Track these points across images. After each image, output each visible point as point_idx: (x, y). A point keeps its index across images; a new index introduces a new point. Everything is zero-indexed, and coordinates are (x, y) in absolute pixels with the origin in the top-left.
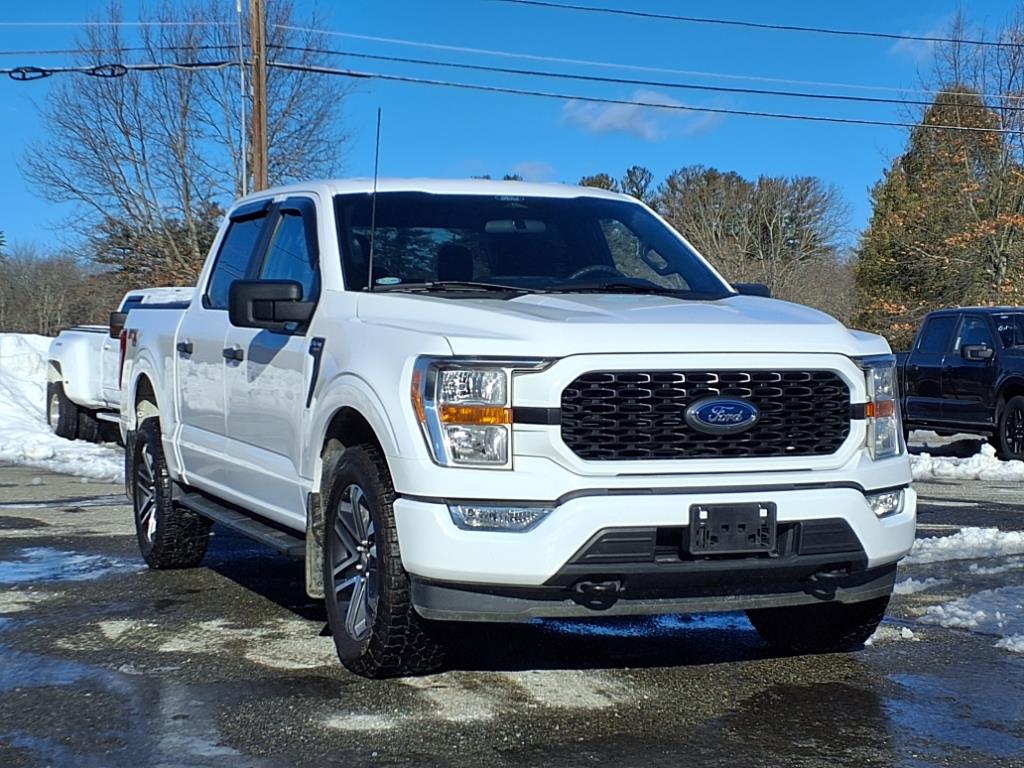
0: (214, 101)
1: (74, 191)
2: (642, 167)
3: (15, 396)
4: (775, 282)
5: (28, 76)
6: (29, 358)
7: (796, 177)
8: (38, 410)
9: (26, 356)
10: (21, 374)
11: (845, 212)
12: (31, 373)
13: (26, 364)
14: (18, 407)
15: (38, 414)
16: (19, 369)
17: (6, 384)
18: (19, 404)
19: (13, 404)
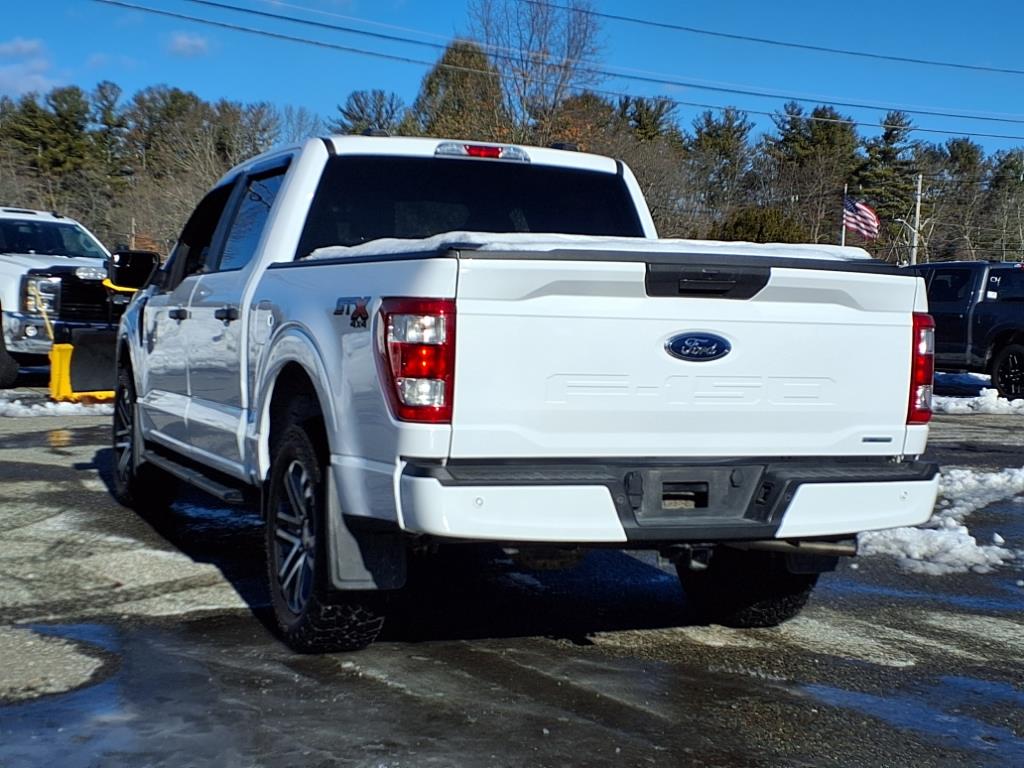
2: (112, 82)
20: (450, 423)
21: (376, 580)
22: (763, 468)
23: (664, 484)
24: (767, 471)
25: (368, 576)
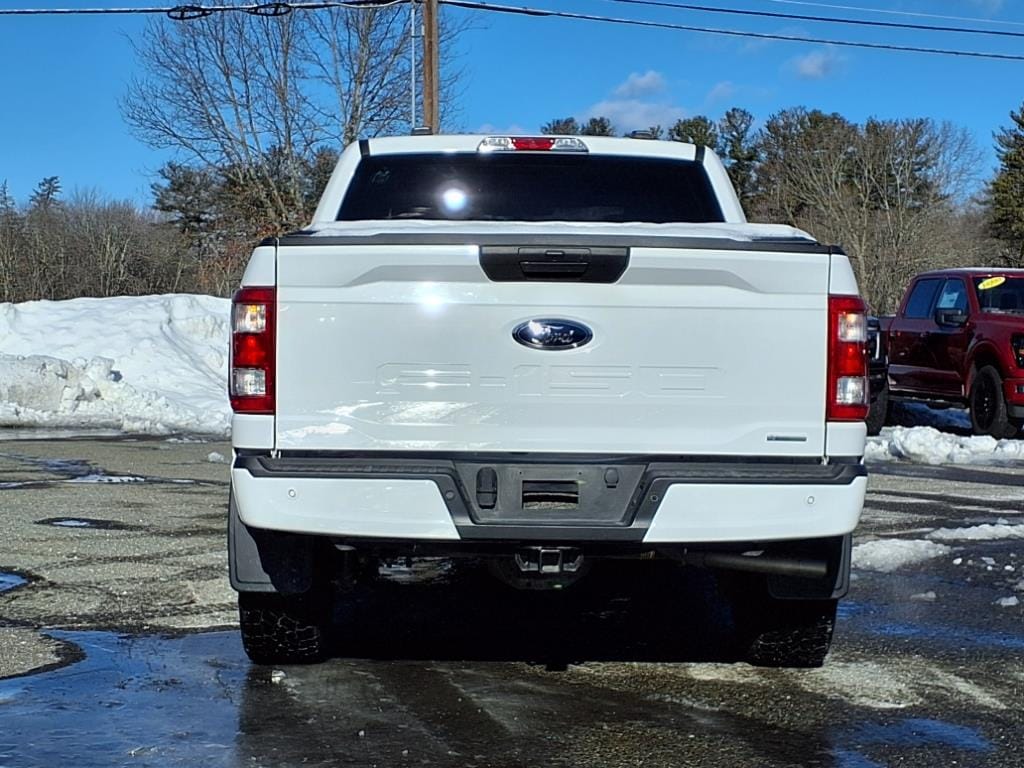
0: (321, 40)
1: (175, 136)
2: (742, 109)
3: (196, 363)
4: (901, 235)
5: (187, 14)
6: (204, 320)
7: (907, 120)
8: (220, 377)
9: (201, 318)
10: (196, 338)
11: (979, 158)
12: (206, 336)
13: (201, 327)
14: (200, 373)
15: (220, 381)
16: (195, 332)
17: (184, 347)
18: (201, 370)
19: (196, 371)
20: (274, 413)
21: (273, 582)
22: (645, 467)
23: (524, 482)
24: (648, 469)
25: (267, 578)
